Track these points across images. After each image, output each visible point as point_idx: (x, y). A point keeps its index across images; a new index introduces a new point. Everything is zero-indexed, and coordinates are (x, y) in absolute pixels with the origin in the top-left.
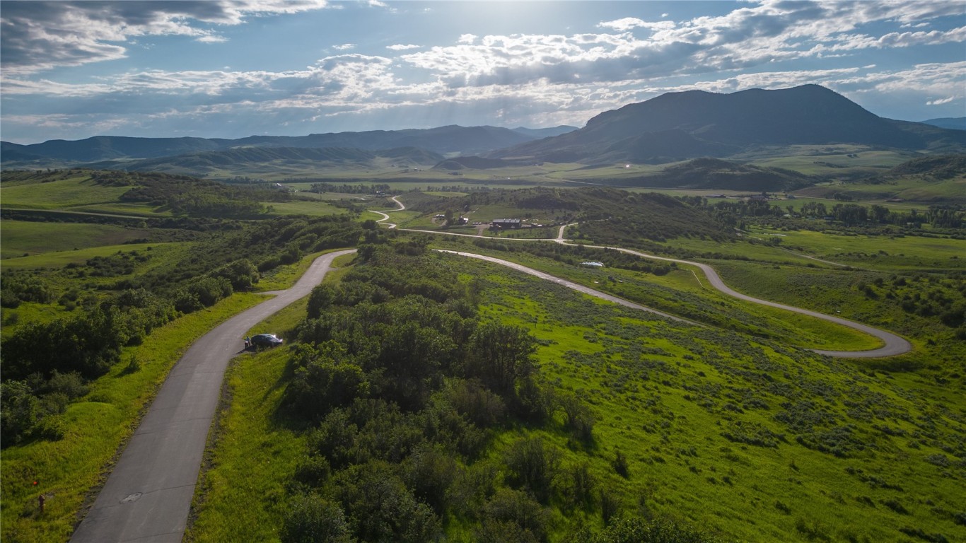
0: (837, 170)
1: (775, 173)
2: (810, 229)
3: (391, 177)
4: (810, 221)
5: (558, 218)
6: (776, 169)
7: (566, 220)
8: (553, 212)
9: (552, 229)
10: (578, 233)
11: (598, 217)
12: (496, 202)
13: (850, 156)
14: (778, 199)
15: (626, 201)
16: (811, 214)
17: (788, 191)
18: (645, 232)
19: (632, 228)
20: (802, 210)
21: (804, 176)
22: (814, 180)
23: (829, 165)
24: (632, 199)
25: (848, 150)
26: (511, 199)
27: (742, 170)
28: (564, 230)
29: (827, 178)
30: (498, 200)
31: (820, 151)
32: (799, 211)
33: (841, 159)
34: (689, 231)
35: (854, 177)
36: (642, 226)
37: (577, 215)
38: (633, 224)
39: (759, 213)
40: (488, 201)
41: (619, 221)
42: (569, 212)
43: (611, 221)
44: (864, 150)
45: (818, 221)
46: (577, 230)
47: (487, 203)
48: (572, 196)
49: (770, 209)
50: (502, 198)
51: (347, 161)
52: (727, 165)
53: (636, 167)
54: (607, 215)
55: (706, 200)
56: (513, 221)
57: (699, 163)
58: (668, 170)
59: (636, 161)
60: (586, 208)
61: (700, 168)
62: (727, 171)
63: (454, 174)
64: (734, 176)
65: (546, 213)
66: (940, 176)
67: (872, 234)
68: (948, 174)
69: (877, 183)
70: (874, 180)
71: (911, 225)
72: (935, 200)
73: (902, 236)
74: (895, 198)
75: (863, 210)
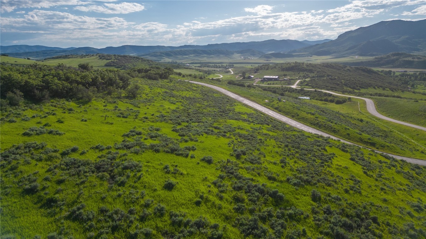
3: (238, 62)
5: (300, 76)
15: (344, 70)
18: (348, 85)
24: (348, 69)
36: (348, 82)
38: (343, 81)
41: (335, 79)
51: (221, 56)
52: (410, 56)
53: (361, 58)
54: (328, 76)
55: (394, 72)
56: (274, 77)
57: (394, 55)
58: (376, 58)
59: (361, 55)
60: (318, 72)
61: (395, 57)
62: (410, 59)
63: (267, 60)
64: (413, 62)
65: (295, 74)
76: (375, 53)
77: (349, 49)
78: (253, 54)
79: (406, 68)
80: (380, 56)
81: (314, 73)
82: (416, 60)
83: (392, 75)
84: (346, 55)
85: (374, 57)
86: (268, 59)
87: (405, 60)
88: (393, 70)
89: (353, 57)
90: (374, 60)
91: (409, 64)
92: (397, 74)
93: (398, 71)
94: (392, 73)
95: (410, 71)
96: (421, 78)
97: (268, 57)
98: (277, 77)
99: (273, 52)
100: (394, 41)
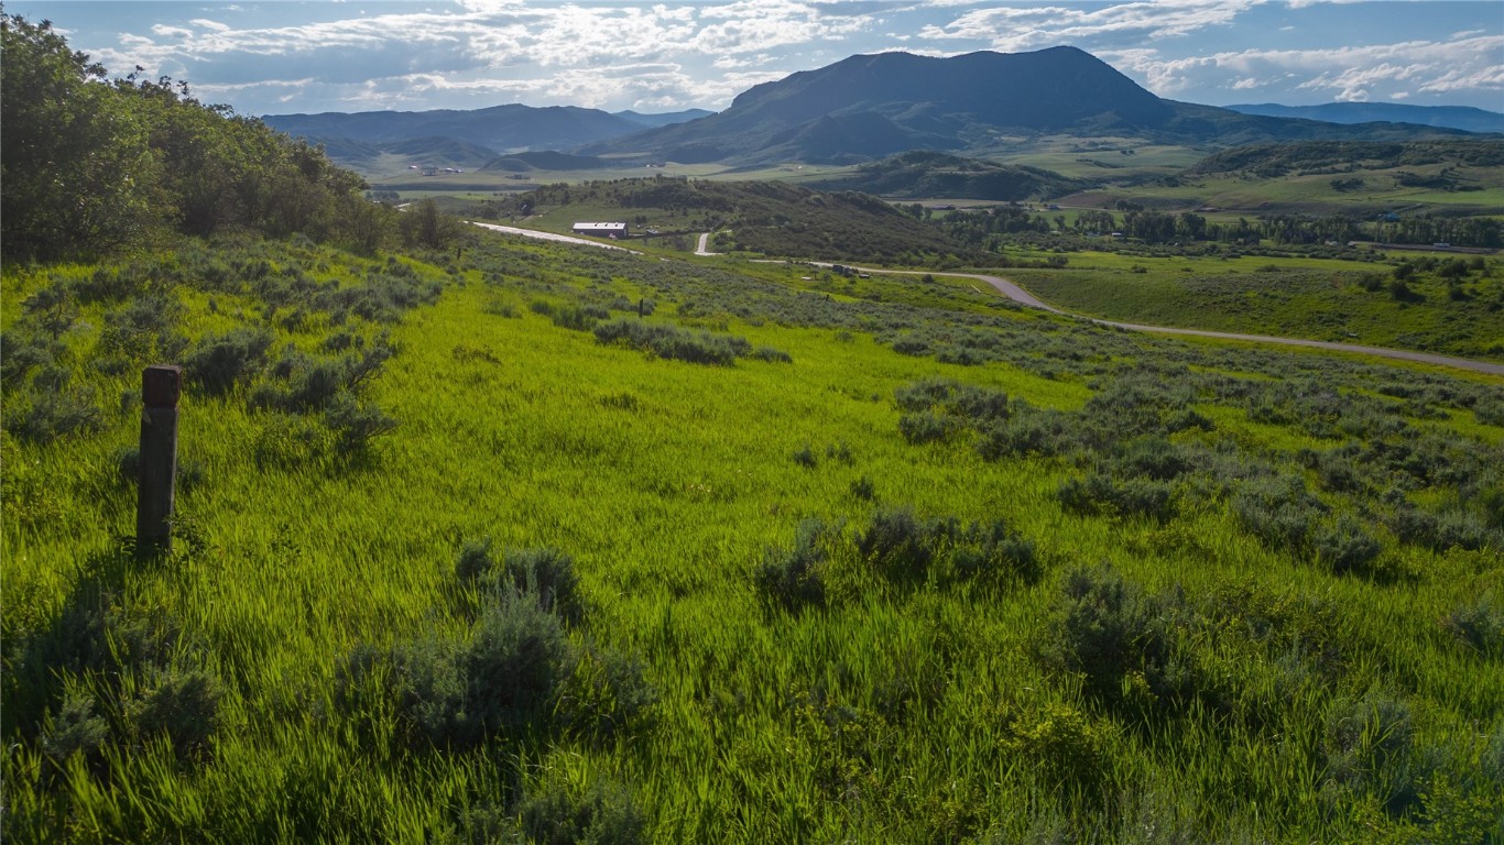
0: (1112, 172)
1: (1026, 173)
2: (1097, 249)
4: (1095, 239)
5: (695, 223)
6: (1025, 168)
7: (708, 226)
8: (685, 214)
9: (686, 237)
10: (733, 244)
11: (765, 222)
12: (581, 200)
13: (1124, 152)
14: (1035, 208)
15: (807, 202)
16: (1091, 229)
17: (1048, 200)
18: (846, 246)
19: (826, 239)
20: (1077, 223)
21: (1066, 179)
22: (1080, 185)
23: (1099, 164)
24: (818, 200)
25: (1120, 145)
26: (608, 195)
27: (976, 168)
28: (708, 239)
29: (1098, 182)
30: (586, 197)
31: (1082, 146)
32: (1072, 225)
33: (1112, 157)
34: (919, 247)
35: (1137, 180)
36: (842, 237)
37: (726, 217)
38: (826, 234)
39: (1013, 228)
40: (567, 197)
41: (803, 229)
42: (715, 213)
43: (789, 228)
44: (1141, 145)
45: (1106, 237)
46: (731, 239)
47: (566, 201)
48: (717, 190)
49: (1030, 222)
50: (593, 194)
52: (953, 161)
53: (813, 169)
54: (780, 219)
55: (929, 211)
56: (611, 226)
57: (911, 159)
58: (863, 170)
59: (812, 161)
60: (744, 208)
61: (913, 165)
62: (954, 170)
63: (517, 177)
64: (964, 178)
65: (672, 216)
66: (1266, 174)
67: (1194, 254)
68: (1279, 171)
69: (1174, 186)
70: (1172, 182)
71: (1245, 240)
72: (1264, 208)
73: (1238, 257)
74: (1206, 206)
75: (1170, 220)
76: (848, 155)
77: (773, 142)
78: (457, 156)
79: (946, 197)
80: (872, 164)
81: (731, 210)
82: (970, 172)
83: (923, 217)
84: (768, 162)
85: (856, 166)
86: (518, 173)
87: (941, 175)
88: (926, 204)
89: (790, 166)
90: (858, 176)
91: (953, 186)
92: (936, 215)
93: (936, 206)
94: (923, 213)
95: (965, 205)
96: (1001, 223)
97: (513, 164)
98: (621, 226)
99: (525, 149)
100: (895, 118)
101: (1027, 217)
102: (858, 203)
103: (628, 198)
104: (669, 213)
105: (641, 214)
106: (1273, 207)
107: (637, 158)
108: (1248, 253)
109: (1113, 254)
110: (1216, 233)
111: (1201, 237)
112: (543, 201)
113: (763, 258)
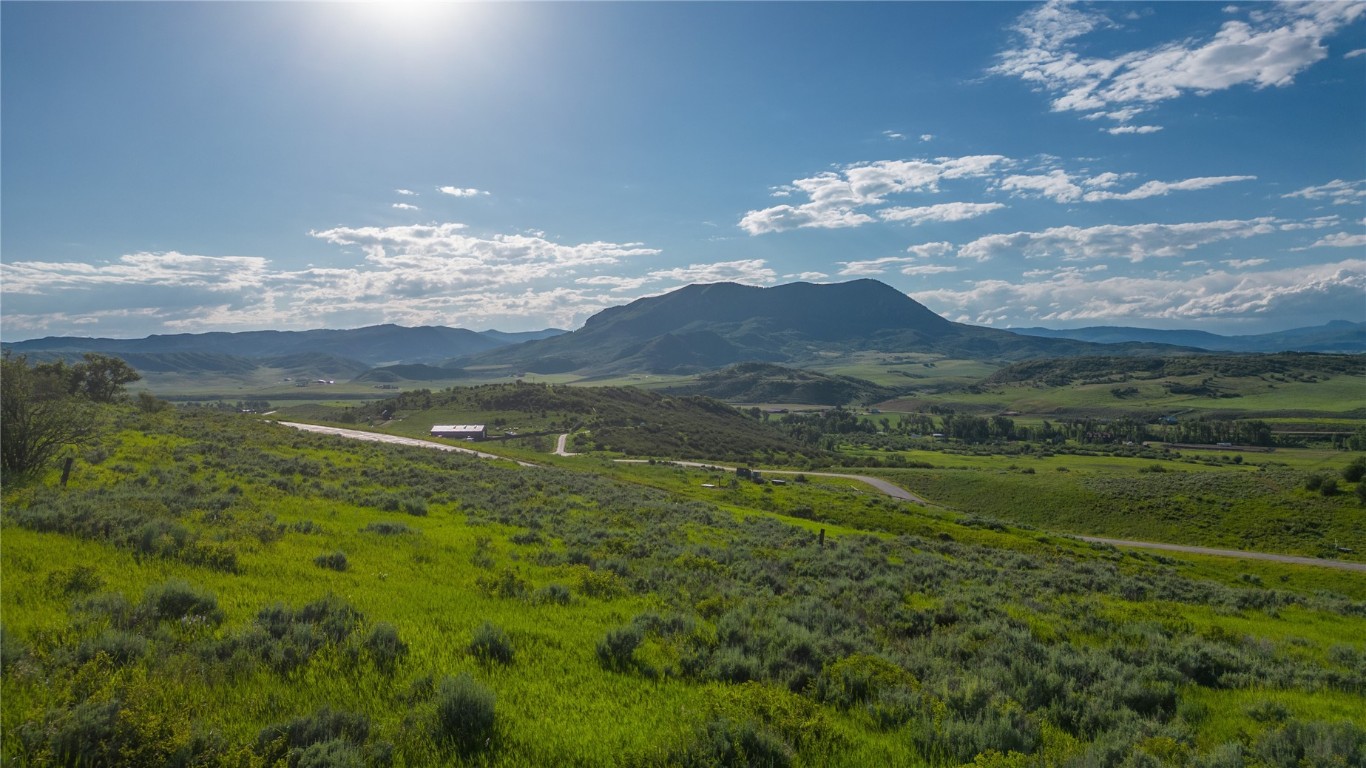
0: (919, 381)
1: (847, 382)
2: (923, 448)
4: (919, 439)
5: (553, 424)
6: (845, 378)
7: (567, 427)
8: (544, 416)
9: (544, 438)
10: (592, 443)
11: (621, 423)
12: (442, 405)
13: (926, 365)
14: (858, 411)
15: (659, 405)
16: (913, 431)
17: (868, 405)
18: (702, 445)
19: (681, 439)
20: (900, 425)
21: (881, 387)
22: (893, 393)
23: (906, 375)
24: (668, 403)
25: (921, 359)
26: (469, 399)
27: (802, 377)
28: (567, 439)
29: (908, 390)
30: (446, 402)
31: (888, 360)
32: (896, 427)
33: (918, 369)
34: (769, 446)
35: (941, 388)
36: (696, 437)
37: (584, 418)
38: (680, 433)
39: (844, 429)
40: (428, 402)
41: (658, 430)
42: (574, 415)
43: (646, 429)
44: (940, 359)
45: (928, 438)
46: (590, 440)
47: (427, 405)
48: (576, 394)
49: (858, 424)
50: (453, 399)
51: (208, 373)
52: (782, 371)
53: (658, 378)
54: (637, 420)
55: (766, 414)
56: (470, 428)
57: (746, 369)
58: (703, 378)
59: (657, 371)
60: (601, 410)
61: (747, 375)
62: (783, 379)
63: (385, 387)
64: (793, 386)
65: (531, 417)
66: (1054, 383)
67: (1011, 453)
68: (1063, 381)
69: (979, 393)
70: (975, 389)
71: (1051, 441)
72: (1060, 412)
73: (1051, 455)
74: (1007, 410)
75: (983, 423)
76: (688, 366)
77: (622, 356)
78: (331, 369)
79: (780, 402)
80: (711, 374)
81: (588, 412)
82: (797, 381)
83: (762, 420)
84: (618, 372)
85: (697, 375)
86: (387, 384)
87: (772, 383)
88: (763, 407)
89: (638, 376)
90: (700, 383)
91: (782, 392)
92: (773, 418)
93: (772, 410)
94: (762, 416)
95: (797, 409)
96: (833, 425)
97: (383, 376)
98: (480, 428)
99: (397, 363)
100: (728, 336)
101: (855, 420)
102: (705, 407)
103: (489, 402)
104: (528, 415)
105: (500, 417)
106: (1066, 411)
107: (499, 369)
108: (1059, 452)
109: (939, 453)
110: (1025, 434)
111: (1012, 438)
112: (404, 406)
113: (624, 457)
